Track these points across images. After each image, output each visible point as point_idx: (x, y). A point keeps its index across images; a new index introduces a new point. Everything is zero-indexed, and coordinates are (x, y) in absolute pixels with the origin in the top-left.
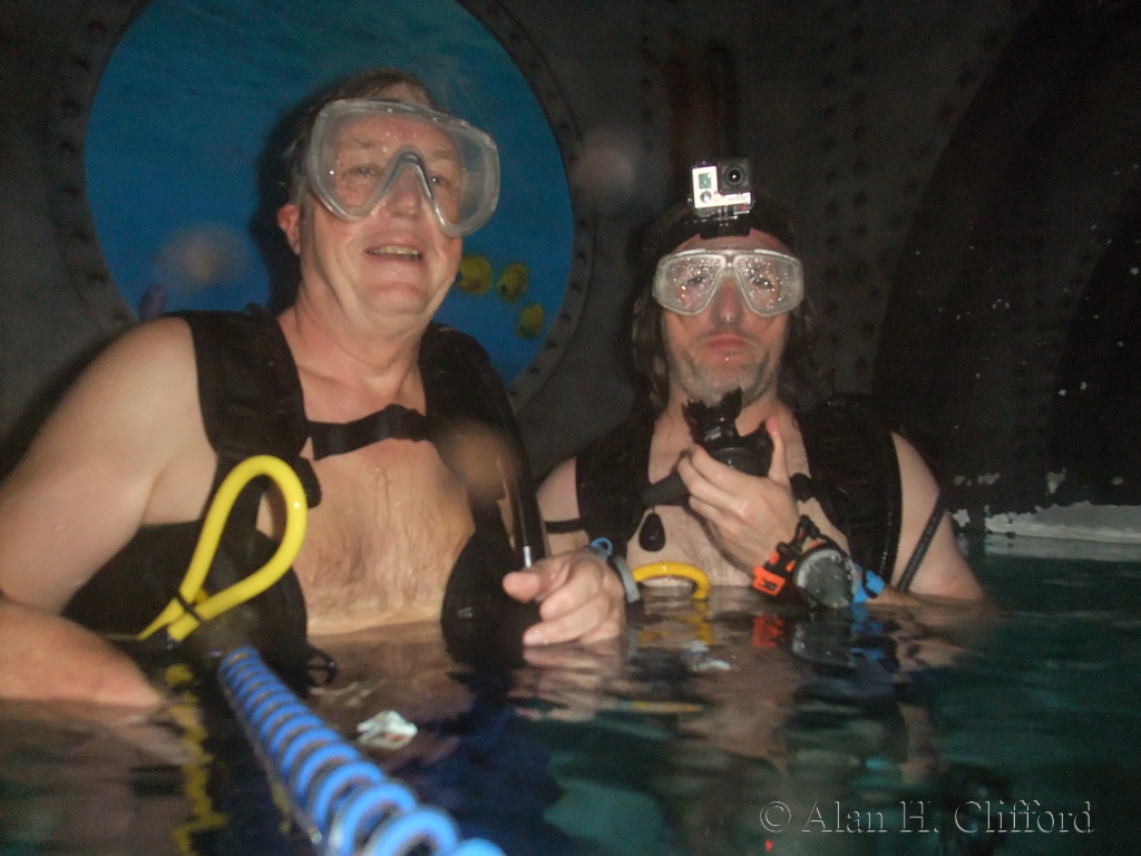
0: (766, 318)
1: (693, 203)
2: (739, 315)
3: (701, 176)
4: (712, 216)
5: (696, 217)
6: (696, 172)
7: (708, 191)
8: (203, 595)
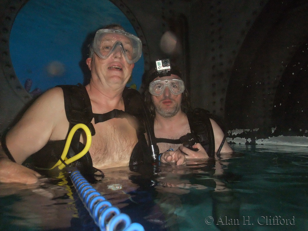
0: (176, 95)
1: (157, 69)
2: (170, 95)
3: (158, 63)
4: (162, 72)
5: (158, 72)
6: (157, 62)
7: (160, 66)
8: (66, 158)
